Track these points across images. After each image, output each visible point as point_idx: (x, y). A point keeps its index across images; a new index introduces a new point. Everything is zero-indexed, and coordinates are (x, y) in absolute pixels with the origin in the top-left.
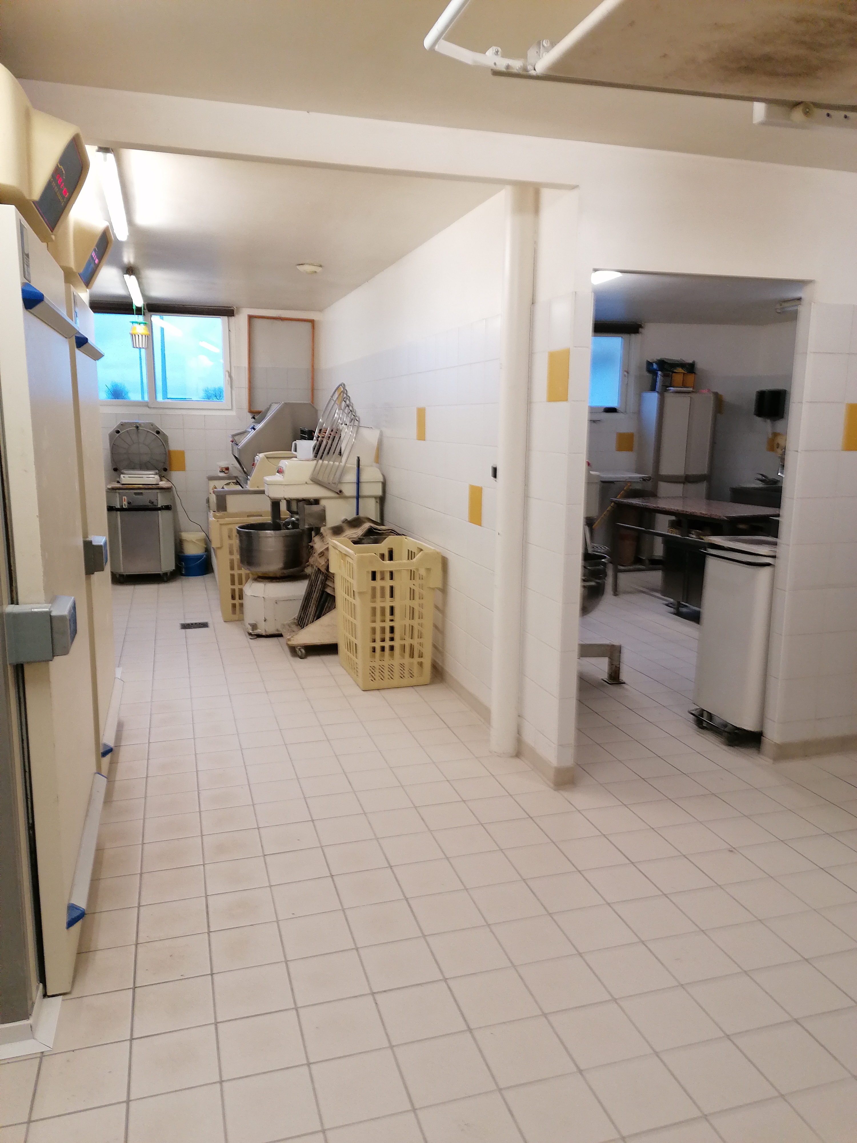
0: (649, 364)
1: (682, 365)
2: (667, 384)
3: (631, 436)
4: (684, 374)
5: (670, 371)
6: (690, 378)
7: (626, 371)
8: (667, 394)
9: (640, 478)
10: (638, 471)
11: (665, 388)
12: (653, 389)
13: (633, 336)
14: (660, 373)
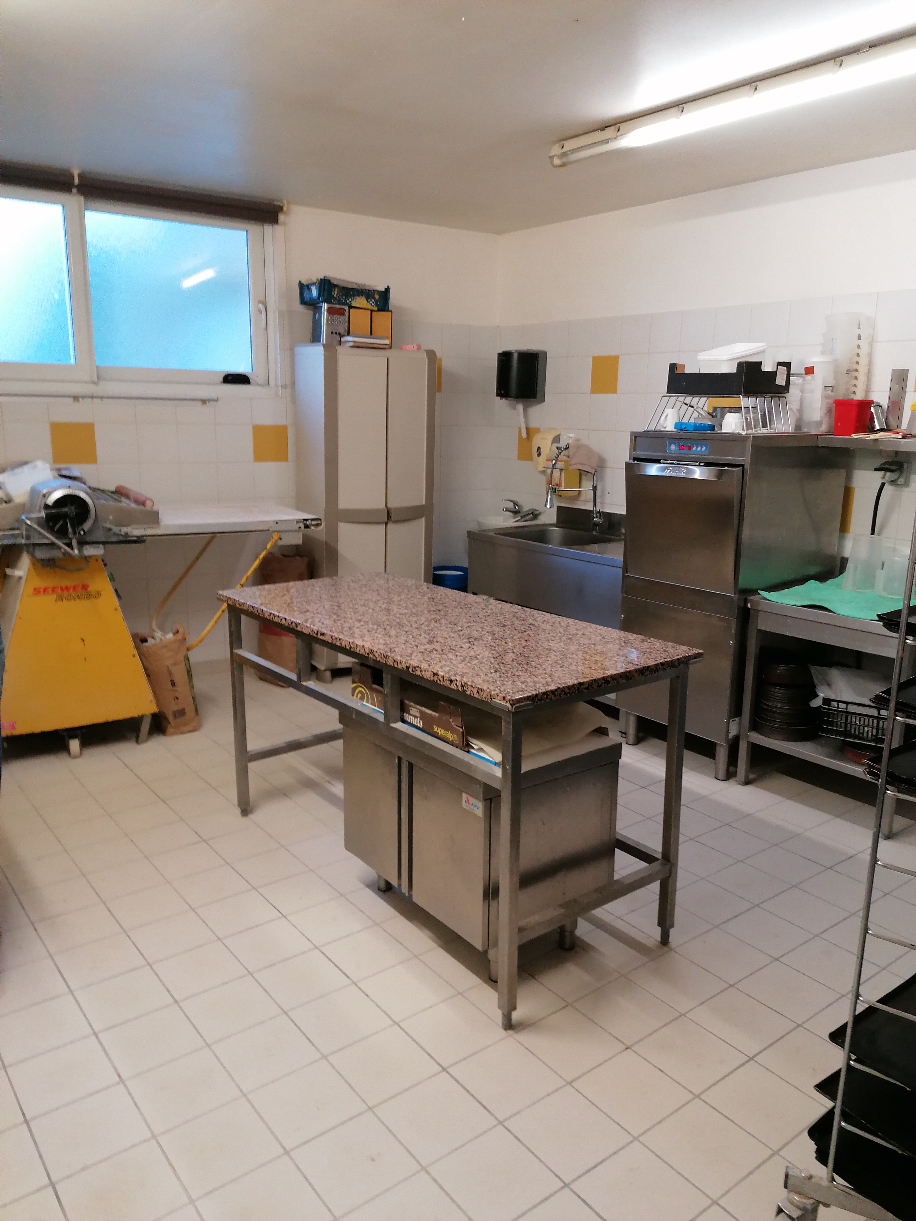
0: (303, 287)
1: (368, 294)
2: (342, 329)
3: (280, 431)
4: (372, 311)
5: (344, 304)
6: (381, 318)
7: (260, 302)
8: (340, 350)
9: (298, 521)
10: (299, 507)
11: (337, 336)
12: (315, 338)
13: (268, 228)
14: (325, 306)
